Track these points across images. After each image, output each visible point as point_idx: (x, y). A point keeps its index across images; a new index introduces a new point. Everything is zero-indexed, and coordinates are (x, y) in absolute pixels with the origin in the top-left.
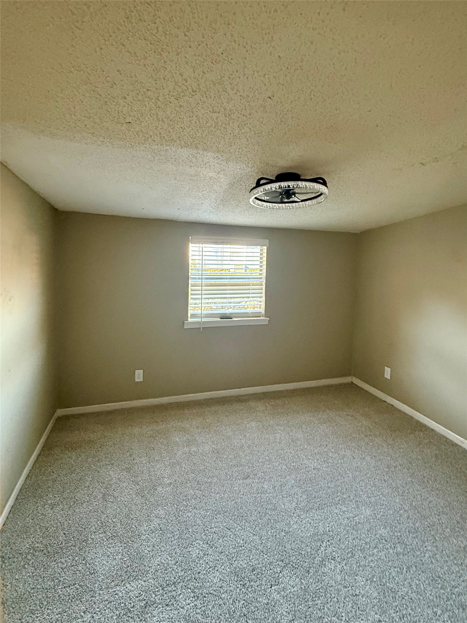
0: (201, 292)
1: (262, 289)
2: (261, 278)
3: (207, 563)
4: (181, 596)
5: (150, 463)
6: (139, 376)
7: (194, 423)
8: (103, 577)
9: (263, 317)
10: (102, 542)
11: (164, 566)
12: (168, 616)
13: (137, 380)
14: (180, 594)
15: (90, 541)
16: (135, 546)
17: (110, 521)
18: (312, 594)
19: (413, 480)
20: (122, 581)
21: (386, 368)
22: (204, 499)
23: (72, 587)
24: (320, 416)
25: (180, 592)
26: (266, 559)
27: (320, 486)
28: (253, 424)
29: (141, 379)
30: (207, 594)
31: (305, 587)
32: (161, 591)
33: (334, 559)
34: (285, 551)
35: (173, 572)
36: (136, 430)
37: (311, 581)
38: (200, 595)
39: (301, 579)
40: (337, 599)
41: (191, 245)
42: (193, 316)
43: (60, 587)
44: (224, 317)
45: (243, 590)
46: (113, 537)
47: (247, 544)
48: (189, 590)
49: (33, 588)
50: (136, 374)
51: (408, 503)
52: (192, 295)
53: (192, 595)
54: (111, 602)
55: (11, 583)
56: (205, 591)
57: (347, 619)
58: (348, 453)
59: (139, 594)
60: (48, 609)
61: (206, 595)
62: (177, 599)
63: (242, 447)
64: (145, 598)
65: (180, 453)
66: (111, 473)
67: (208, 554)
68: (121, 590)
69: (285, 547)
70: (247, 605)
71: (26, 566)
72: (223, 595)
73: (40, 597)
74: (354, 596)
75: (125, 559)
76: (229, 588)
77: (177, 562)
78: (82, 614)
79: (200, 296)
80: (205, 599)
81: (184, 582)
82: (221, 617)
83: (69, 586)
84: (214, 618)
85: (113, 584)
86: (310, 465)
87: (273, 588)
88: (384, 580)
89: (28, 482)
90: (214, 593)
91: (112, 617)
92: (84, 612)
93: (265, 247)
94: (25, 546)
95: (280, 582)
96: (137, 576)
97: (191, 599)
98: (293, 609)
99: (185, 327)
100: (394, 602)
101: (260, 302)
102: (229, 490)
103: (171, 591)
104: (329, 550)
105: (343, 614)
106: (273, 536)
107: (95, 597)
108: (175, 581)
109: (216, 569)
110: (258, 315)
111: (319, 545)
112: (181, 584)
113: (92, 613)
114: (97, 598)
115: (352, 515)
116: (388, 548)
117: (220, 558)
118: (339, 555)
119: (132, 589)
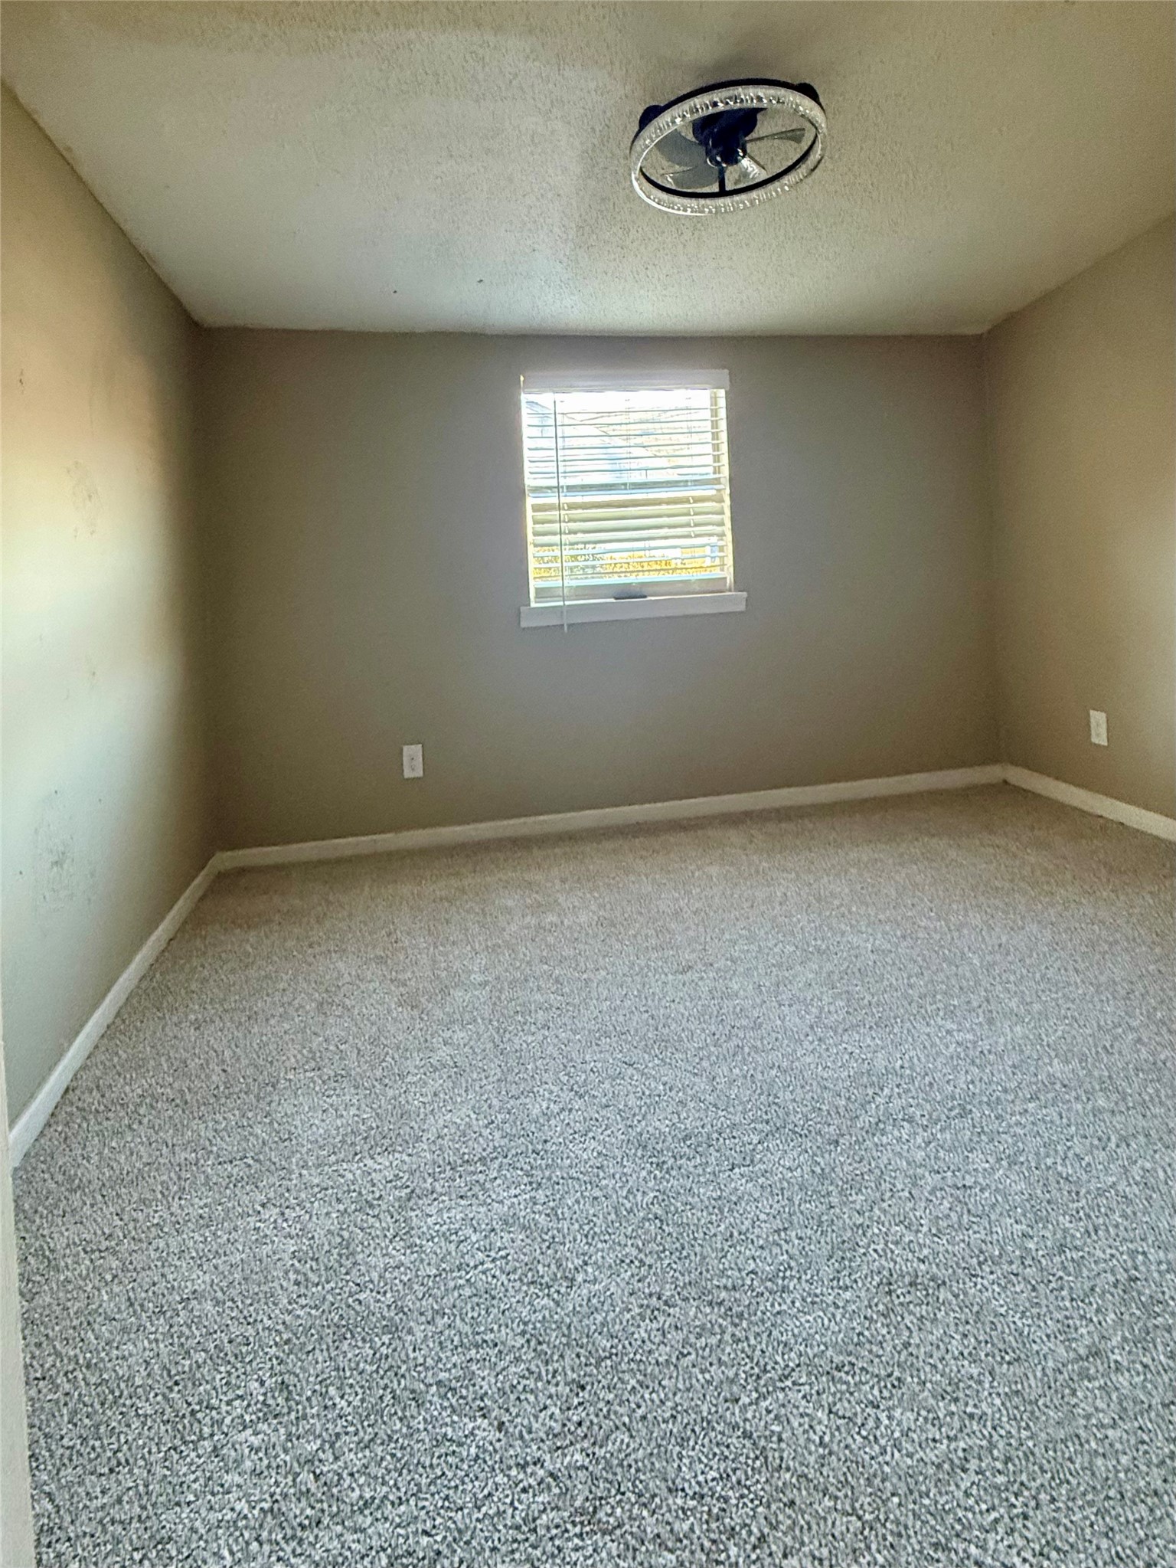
0: (558, 525)
1: (722, 513)
2: (717, 481)
3: (568, 1124)
4: (498, 1181)
5: (436, 947)
6: (413, 761)
7: (555, 872)
8: (309, 1146)
9: (730, 590)
10: (312, 1085)
11: (458, 1128)
12: (462, 1215)
13: (408, 774)
14: (496, 1178)
15: (283, 1084)
16: (390, 1093)
17: (332, 1048)
18: (840, 1183)
19: (1163, 969)
20: (356, 1154)
21: (1092, 712)
22: (568, 1011)
23: (238, 1163)
24: (901, 850)
25: (495, 1174)
26: (722, 1119)
27: (886, 983)
28: (714, 870)
29: (419, 773)
30: (563, 1178)
31: (822, 1170)
32: (449, 1173)
33: (910, 1120)
34: (776, 1104)
35: (481, 1139)
36: (406, 889)
37: (842, 1159)
38: (544, 1181)
39: (815, 1155)
40: (910, 1193)
41: (524, 398)
42: (541, 593)
43: (210, 1163)
44: (626, 593)
45: (657, 1172)
46: (337, 1078)
47: (674, 1092)
48: (519, 1172)
49: (149, 1164)
50: (405, 760)
51: (1142, 1014)
52: (536, 534)
53: (526, 1180)
54: (326, 1189)
55: (100, 1153)
56: (558, 1173)
57: (934, 1231)
58: (975, 918)
59: (396, 1176)
60: (180, 1199)
61: (561, 1181)
62: (488, 1185)
63: (677, 913)
64: (408, 1183)
65: (514, 928)
66: (340, 965)
67: (570, 1110)
68: (352, 1171)
69: (776, 1097)
70: (663, 1200)
71: (135, 1126)
72: (604, 1182)
73: (165, 1178)
74: (958, 1189)
75: (365, 1116)
76: (620, 1170)
77: (493, 1122)
78: (259, 1208)
79: (556, 539)
80: (556, 1187)
81: (506, 1157)
82: (595, 1219)
83: (231, 1162)
84: (577, 1221)
85: (333, 1158)
86: (862, 944)
87: (737, 1170)
88: (1049, 1161)
89: (143, 985)
90: (581, 1176)
91: (328, 1214)
92: (263, 1205)
93: (722, 393)
94: (133, 1093)
95: (756, 1161)
96: (391, 1146)
97: (523, 1187)
98: (787, 1210)
99: (524, 624)
100: (1073, 1201)
101: (721, 549)
102: (636, 993)
103: (474, 1173)
104: (897, 1103)
105: (922, 1222)
106: (745, 1077)
107: (290, 1180)
108: (484, 1154)
109: (591, 1134)
110: (714, 586)
111: (871, 1093)
112: (497, 1162)
113: (281, 1206)
114: (294, 1182)
115: (972, 1038)
116: (1070, 1101)
117: (603, 1117)
118: (925, 1113)
119: (378, 1167)
